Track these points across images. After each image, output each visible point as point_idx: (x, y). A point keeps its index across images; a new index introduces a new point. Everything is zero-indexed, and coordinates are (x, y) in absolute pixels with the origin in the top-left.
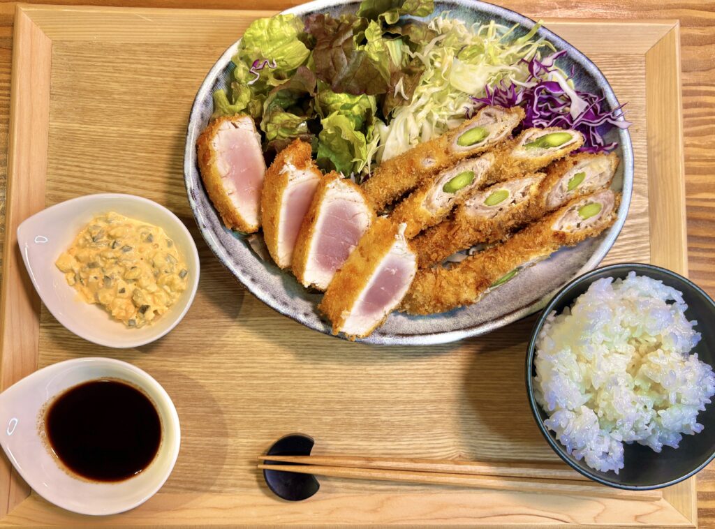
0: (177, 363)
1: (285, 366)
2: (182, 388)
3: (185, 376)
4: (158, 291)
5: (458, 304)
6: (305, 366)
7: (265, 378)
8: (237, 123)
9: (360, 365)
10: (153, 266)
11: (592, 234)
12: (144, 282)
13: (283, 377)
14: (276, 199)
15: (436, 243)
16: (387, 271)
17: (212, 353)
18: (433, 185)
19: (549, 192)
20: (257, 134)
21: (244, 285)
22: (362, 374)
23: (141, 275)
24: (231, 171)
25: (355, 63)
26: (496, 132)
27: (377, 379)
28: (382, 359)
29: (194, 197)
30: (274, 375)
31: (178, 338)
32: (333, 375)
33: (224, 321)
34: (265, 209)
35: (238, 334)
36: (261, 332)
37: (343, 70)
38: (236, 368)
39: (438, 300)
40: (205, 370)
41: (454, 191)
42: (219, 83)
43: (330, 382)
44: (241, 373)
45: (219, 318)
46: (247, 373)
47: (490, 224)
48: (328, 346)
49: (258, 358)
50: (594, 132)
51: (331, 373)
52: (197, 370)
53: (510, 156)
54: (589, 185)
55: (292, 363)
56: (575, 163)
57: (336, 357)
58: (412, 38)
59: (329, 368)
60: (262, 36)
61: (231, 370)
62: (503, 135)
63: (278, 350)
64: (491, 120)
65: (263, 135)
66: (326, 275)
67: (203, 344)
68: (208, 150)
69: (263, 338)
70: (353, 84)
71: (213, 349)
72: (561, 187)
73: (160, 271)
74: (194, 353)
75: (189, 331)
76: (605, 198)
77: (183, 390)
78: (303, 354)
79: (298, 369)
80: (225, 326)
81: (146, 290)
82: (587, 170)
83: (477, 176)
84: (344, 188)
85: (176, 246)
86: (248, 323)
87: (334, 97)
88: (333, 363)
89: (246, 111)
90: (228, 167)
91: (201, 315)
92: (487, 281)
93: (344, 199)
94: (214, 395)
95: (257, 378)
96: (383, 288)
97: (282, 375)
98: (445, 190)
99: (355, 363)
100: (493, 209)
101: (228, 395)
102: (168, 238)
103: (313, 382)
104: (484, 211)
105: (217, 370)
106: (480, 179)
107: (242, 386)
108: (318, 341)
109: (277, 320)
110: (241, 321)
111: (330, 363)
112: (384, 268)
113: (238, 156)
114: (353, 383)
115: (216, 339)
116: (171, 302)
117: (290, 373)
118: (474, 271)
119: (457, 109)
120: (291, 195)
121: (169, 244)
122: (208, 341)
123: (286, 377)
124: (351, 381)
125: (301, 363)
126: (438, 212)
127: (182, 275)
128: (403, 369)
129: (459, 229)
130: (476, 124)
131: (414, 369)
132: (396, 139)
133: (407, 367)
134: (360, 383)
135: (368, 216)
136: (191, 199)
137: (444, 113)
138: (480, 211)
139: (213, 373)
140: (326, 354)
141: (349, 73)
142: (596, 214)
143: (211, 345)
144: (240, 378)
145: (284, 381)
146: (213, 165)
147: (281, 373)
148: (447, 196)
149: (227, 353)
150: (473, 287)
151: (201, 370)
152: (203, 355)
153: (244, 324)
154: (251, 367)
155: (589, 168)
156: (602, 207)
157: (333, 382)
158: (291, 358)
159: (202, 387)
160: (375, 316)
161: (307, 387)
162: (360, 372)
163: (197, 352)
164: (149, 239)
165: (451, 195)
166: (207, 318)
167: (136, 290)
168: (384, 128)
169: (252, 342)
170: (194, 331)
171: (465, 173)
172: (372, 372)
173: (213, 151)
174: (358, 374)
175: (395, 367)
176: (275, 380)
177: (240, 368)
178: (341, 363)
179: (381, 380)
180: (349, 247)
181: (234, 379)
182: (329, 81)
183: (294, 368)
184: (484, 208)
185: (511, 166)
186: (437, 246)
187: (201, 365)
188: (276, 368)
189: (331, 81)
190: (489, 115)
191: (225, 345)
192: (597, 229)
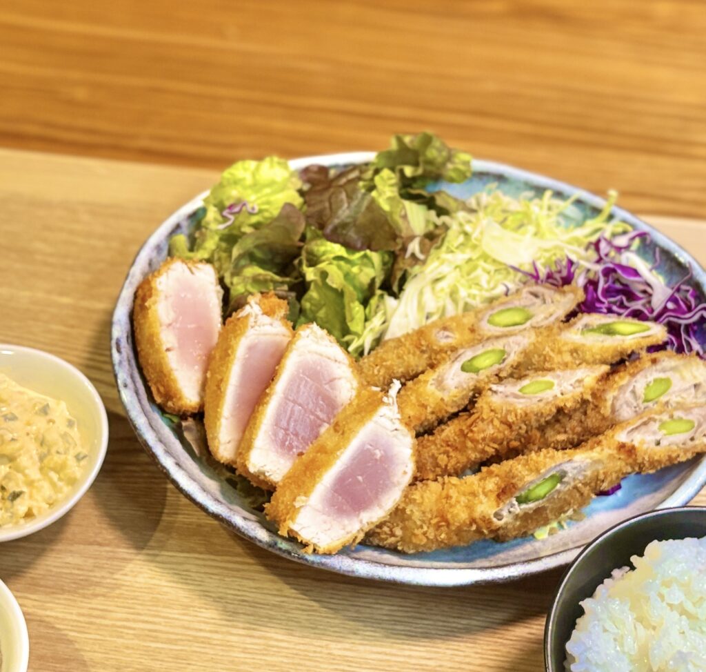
0: (40, 604)
1: (203, 626)
2: (40, 641)
3: (48, 623)
4: (39, 480)
5: (471, 525)
6: (234, 631)
7: (170, 641)
8: (193, 269)
9: (321, 639)
10: (42, 444)
11: (678, 456)
12: (23, 461)
13: (198, 642)
14: (230, 352)
15: (447, 442)
16: (368, 450)
17: (96, 596)
18: (449, 363)
19: (615, 393)
20: (219, 288)
21: (164, 468)
22: (320, 652)
23: (22, 452)
24: (176, 320)
25: (359, 206)
26: (542, 316)
27: (345, 663)
28: (355, 634)
29: (119, 351)
30: (184, 638)
31: (49, 568)
32: (275, 649)
33: (124, 552)
34: (212, 374)
35: (140, 572)
36: (176, 574)
37: (340, 212)
38: (127, 620)
39: (443, 518)
40: (82, 619)
41: (477, 371)
42: (179, 231)
43: (268, 658)
44: (134, 629)
45: (118, 547)
46: (143, 630)
47: (523, 415)
48: (274, 605)
49: (164, 610)
50: (689, 336)
51: (273, 646)
52: (69, 617)
53: (558, 338)
54: (679, 399)
55: (214, 624)
56: (654, 361)
57: (284, 622)
58: (440, 201)
59: (271, 639)
60: (244, 179)
61: (119, 623)
62: (552, 319)
63: (197, 603)
64: (538, 301)
65: (226, 290)
66: (282, 461)
67: (86, 580)
68: (151, 289)
69: (177, 582)
70: (352, 234)
71: (99, 590)
72: (633, 392)
73: (49, 451)
74: (69, 591)
75: (70, 559)
76: (700, 415)
77: (41, 643)
78: (234, 613)
79: (223, 633)
80: (124, 559)
81: (25, 475)
82: (674, 377)
83: (509, 355)
84: (322, 338)
85: (78, 428)
86: (158, 559)
87: (326, 246)
88: (278, 631)
89: (209, 261)
90: (172, 315)
91: (91, 540)
92: (514, 486)
93: (321, 355)
94: (87, 656)
95: (156, 639)
96: (360, 478)
97: (196, 639)
98: (463, 369)
99: (312, 635)
100: (530, 398)
101: (108, 659)
102: (70, 417)
103: (242, 655)
104: (516, 400)
105: (98, 621)
106: (513, 359)
107: (133, 648)
108: (259, 596)
109: (203, 559)
110: (148, 555)
111: (273, 630)
112: (363, 444)
113: (187, 308)
114: (305, 666)
115: (108, 575)
116: (54, 497)
117: (209, 638)
118: (497, 476)
119: (493, 289)
120: (251, 348)
121: (70, 424)
122: (95, 577)
123: (203, 642)
124: (302, 662)
125: (227, 626)
126: (451, 394)
127: (79, 458)
128: (386, 654)
129: (478, 418)
130: (517, 303)
131: (404, 656)
132: (406, 316)
133: (394, 651)
134: (316, 667)
135: (352, 384)
136: (114, 351)
137: (474, 291)
138: (511, 400)
139: (91, 623)
140: (270, 618)
141: (348, 217)
142: (687, 431)
143: (98, 584)
144: (131, 637)
145: (198, 650)
146: (153, 307)
147: (195, 637)
148: (465, 375)
149: (118, 598)
150: (493, 497)
151: (74, 617)
152: (84, 596)
153: (153, 559)
154: (151, 622)
155: (677, 375)
156: (696, 425)
157: (274, 659)
158: (214, 616)
159: (71, 642)
160: (346, 522)
161: (232, 662)
162: (319, 649)
163: (74, 592)
164: (45, 410)
165: (474, 375)
166: (100, 544)
167: (9, 473)
168: (389, 301)
169: (158, 585)
170: (76, 560)
171: (493, 351)
172: (336, 652)
173: (156, 290)
174: (315, 652)
175: (375, 649)
176: (184, 645)
177: (134, 621)
178: (290, 631)
179: (349, 666)
180: (320, 426)
181: (122, 637)
182: (322, 226)
183: (216, 632)
184: (516, 396)
185: (560, 352)
186: (448, 445)
187: (75, 611)
188: (188, 628)
189: (323, 226)
190: (536, 295)
191: (118, 586)
192: (686, 451)
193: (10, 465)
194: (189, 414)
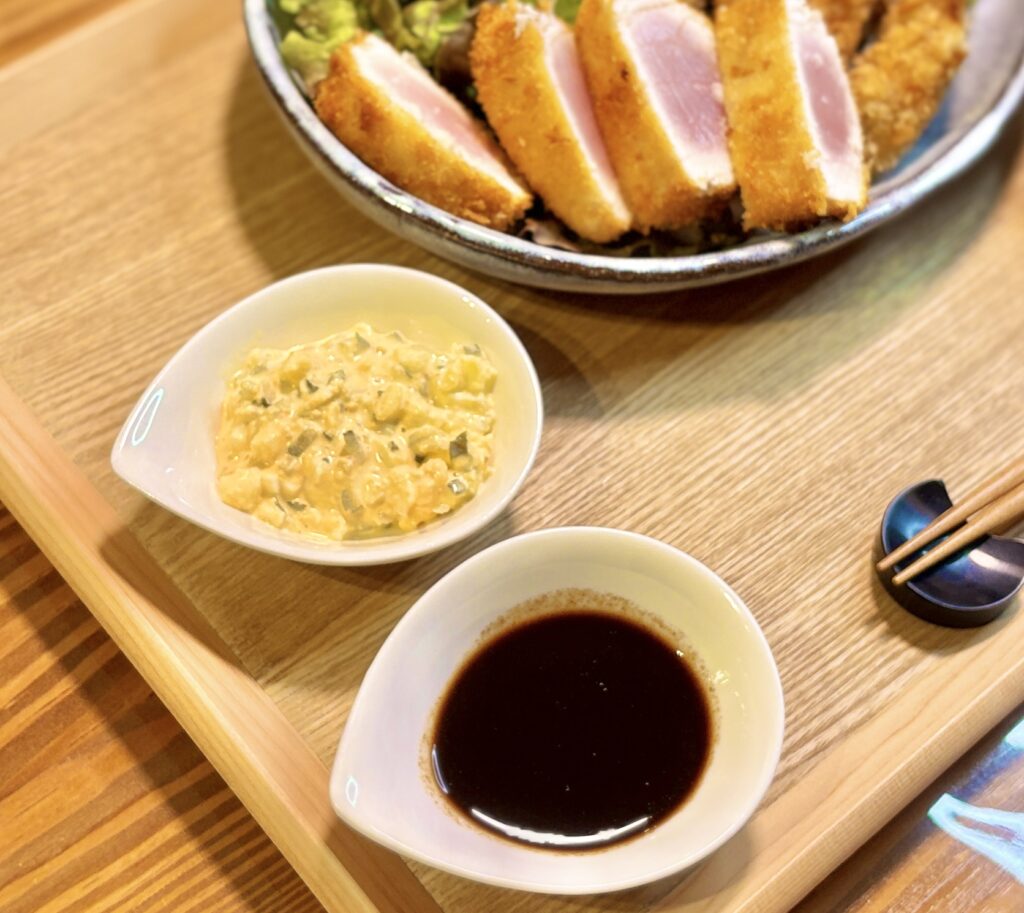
1: (760, 428)
7: (749, 471)
13: (776, 446)
16: (809, 60)
17: (620, 497)
30: (757, 455)
35: (632, 437)
38: (682, 491)
43: (857, 399)
44: (700, 493)
46: (711, 484)
49: (703, 449)
51: (846, 385)
55: (768, 415)
61: (679, 501)
71: (615, 491)
78: (770, 390)
79: (786, 416)
80: (600, 440)
81: (431, 422)
95: (734, 481)
97: (770, 446)
103: (830, 419)
107: (724, 511)
115: (604, 469)
116: (488, 420)
117: (780, 433)
123: (781, 442)
125: (782, 406)
144: (707, 502)
147: (766, 444)
150: (946, 21)
157: (862, 395)
164: (362, 344)
169: (667, 432)
172: (906, 337)
176: (767, 462)
177: (690, 485)
180: (710, 91)
181: (700, 510)
183: (779, 421)
191: (629, 469)
193: (401, 426)
194: (522, 215)
